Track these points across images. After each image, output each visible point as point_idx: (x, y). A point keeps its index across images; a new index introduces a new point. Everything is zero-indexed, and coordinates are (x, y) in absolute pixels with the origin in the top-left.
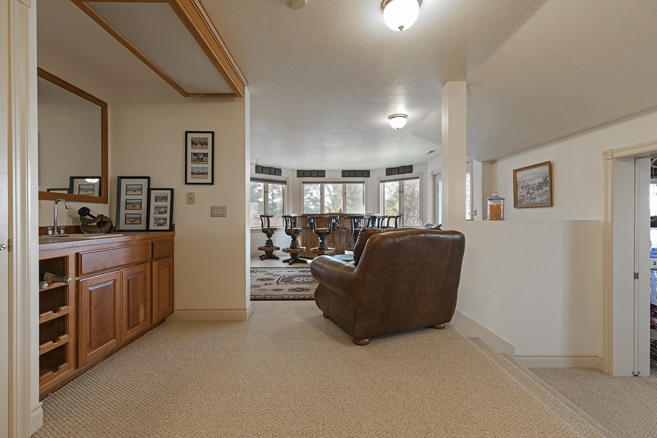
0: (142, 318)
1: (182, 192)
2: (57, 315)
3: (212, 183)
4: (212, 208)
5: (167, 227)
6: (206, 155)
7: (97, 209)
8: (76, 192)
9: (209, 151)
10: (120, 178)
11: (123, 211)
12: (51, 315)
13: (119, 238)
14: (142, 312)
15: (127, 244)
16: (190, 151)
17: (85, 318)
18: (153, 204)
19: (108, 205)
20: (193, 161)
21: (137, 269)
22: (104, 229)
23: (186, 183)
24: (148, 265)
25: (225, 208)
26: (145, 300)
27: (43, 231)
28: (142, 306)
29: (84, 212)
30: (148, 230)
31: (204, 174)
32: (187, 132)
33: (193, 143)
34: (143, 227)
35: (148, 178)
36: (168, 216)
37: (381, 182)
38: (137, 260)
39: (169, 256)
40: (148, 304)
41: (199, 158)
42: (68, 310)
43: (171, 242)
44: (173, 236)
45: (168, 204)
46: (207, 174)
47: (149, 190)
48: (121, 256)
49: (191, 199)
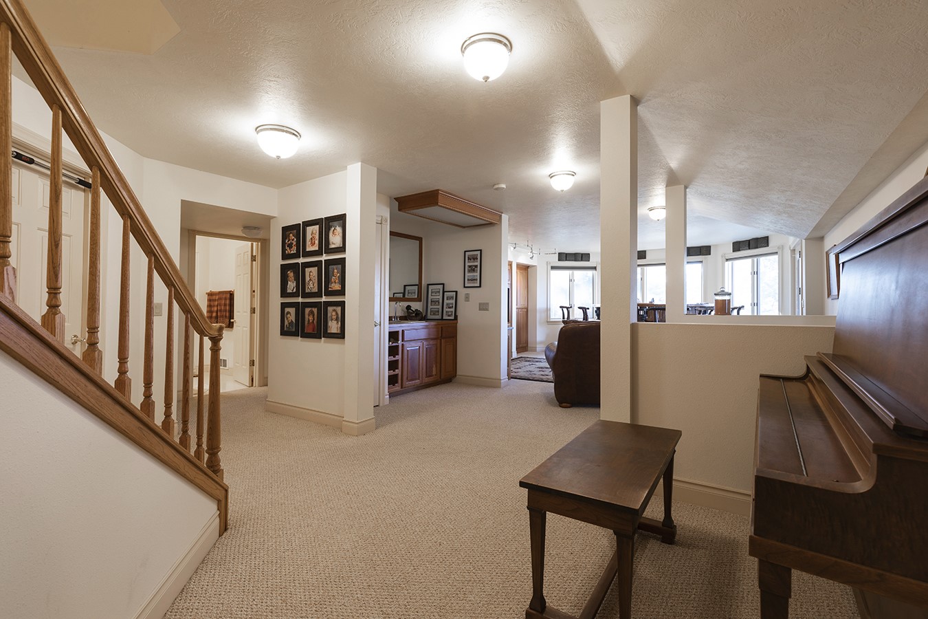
0: (434, 373)
1: (462, 292)
2: (394, 359)
3: (480, 286)
4: (480, 304)
5: (453, 318)
6: (476, 266)
7: (416, 306)
8: (406, 296)
9: (478, 264)
10: (428, 285)
11: (430, 307)
12: (392, 358)
13: (423, 323)
14: (434, 369)
15: (426, 327)
16: (467, 264)
17: (405, 363)
18: (446, 301)
19: (422, 303)
20: (469, 271)
21: (431, 342)
22: (419, 318)
23: (465, 287)
24: (439, 341)
25: (488, 304)
26: (436, 363)
27: (390, 318)
28: (434, 366)
29: (408, 307)
30: (442, 319)
31: (474, 280)
32: (465, 252)
33: (469, 259)
34: (439, 317)
35: (443, 284)
36: (453, 310)
37: (727, 260)
38: (432, 337)
39: (453, 337)
40: (438, 365)
41: (472, 269)
42: (399, 357)
43: (455, 328)
44: (456, 323)
45: (454, 301)
46: (477, 280)
47: (444, 292)
48: (422, 334)
49: (467, 298)
